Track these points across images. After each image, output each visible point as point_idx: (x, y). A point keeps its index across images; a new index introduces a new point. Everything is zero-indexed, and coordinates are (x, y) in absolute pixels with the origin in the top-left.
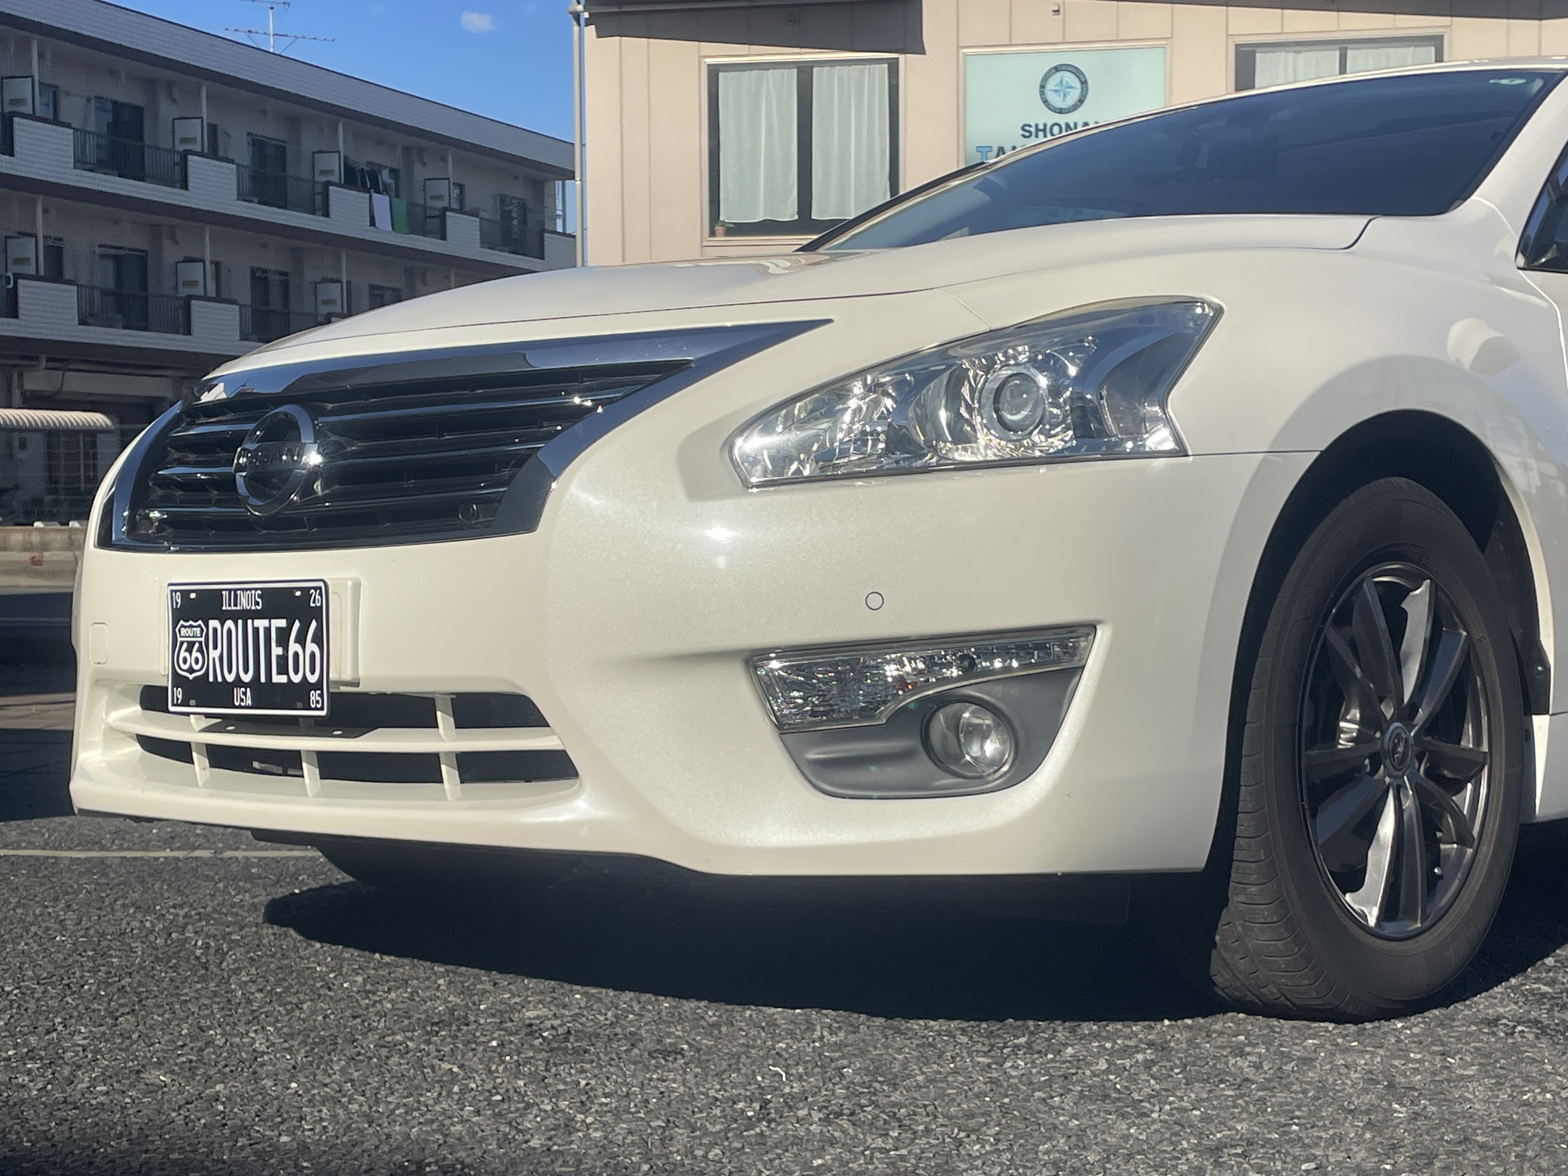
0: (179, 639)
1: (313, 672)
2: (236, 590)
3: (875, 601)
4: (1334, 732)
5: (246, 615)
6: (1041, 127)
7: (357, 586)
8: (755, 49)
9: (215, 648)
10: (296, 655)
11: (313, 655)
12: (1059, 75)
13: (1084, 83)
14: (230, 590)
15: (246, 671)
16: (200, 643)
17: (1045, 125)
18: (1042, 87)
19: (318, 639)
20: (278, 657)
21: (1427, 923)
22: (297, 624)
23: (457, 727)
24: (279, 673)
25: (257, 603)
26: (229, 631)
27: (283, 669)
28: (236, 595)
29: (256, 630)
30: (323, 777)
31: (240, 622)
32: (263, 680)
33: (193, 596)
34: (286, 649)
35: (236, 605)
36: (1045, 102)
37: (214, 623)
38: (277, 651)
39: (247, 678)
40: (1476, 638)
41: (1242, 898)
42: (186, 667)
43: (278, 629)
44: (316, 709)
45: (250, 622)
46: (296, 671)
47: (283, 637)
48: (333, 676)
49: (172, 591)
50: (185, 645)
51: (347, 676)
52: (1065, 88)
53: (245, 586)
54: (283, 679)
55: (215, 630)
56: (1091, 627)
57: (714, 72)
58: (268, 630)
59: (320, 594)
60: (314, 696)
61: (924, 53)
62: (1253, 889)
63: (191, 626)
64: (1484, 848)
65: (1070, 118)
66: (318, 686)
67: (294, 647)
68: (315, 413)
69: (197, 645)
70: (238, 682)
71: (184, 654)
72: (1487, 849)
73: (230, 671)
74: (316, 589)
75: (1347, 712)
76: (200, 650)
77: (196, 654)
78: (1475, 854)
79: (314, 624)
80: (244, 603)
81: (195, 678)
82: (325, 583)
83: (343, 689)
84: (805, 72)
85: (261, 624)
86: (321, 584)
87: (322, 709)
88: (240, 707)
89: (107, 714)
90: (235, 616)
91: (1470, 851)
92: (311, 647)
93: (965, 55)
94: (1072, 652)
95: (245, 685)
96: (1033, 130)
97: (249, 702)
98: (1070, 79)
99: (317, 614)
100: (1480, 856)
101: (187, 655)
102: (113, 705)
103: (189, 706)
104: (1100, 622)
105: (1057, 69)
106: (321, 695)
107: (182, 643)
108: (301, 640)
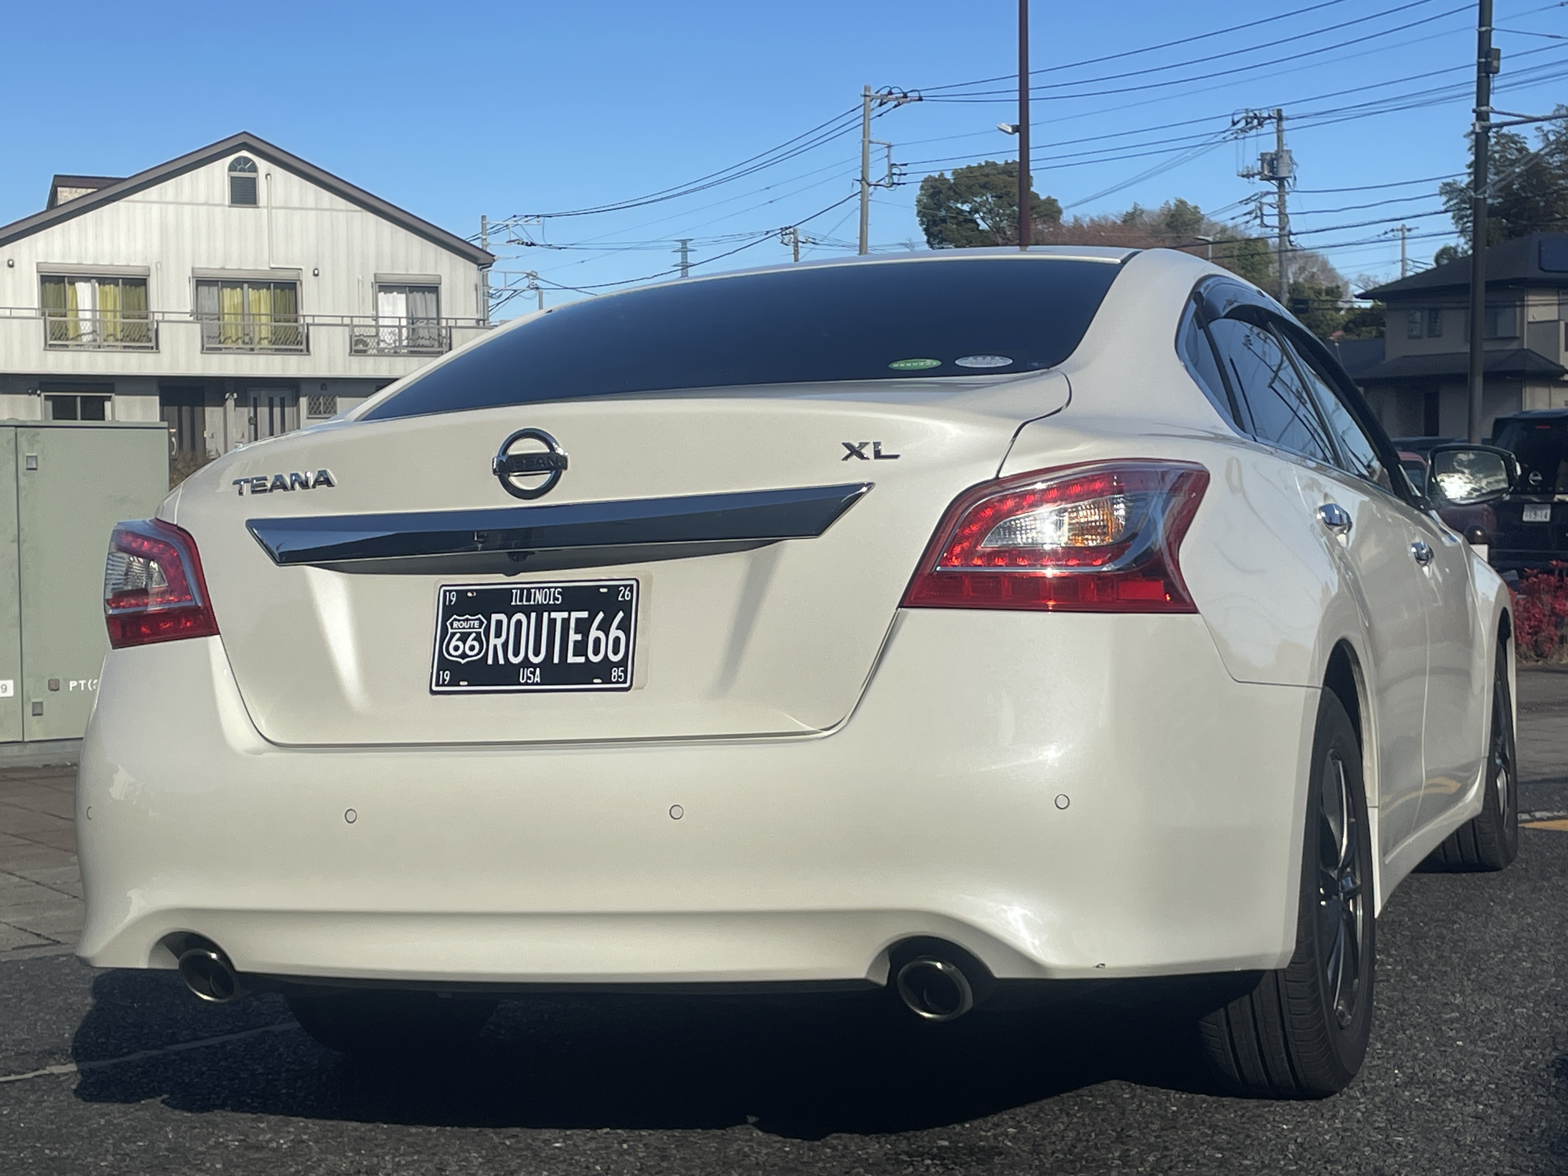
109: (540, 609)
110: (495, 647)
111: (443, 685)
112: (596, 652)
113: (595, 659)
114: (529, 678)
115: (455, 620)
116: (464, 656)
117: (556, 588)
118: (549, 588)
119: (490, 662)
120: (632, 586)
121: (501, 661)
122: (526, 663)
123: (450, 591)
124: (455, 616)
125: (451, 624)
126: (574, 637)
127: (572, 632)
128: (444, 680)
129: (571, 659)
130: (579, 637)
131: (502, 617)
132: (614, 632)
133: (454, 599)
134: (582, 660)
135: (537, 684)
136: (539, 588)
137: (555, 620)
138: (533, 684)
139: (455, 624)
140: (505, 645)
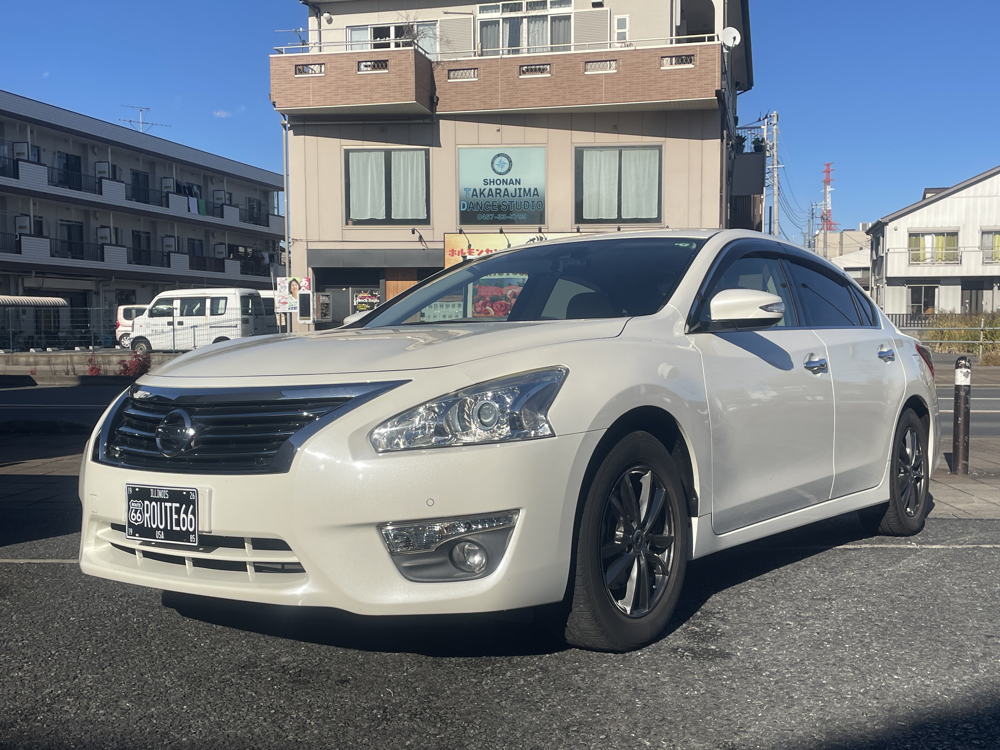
0: (131, 508)
1: (191, 527)
2: (156, 489)
3: (430, 503)
4: (613, 536)
5: (161, 500)
6: (492, 180)
7: (211, 492)
8: (365, 143)
9: (147, 513)
10: (184, 519)
11: (191, 520)
12: (499, 158)
13: (510, 162)
14: (154, 489)
15: (161, 524)
16: (141, 510)
17: (494, 180)
18: (492, 163)
19: (193, 513)
20: (176, 519)
21: (650, 609)
22: (184, 506)
23: (253, 549)
24: (176, 526)
25: (166, 496)
26: (154, 506)
27: (178, 524)
28: (157, 491)
29: (166, 507)
30: (194, 566)
31: (159, 503)
32: (169, 528)
33: (137, 489)
34: (179, 516)
35: (157, 495)
36: (494, 170)
37: (147, 502)
38: (175, 517)
39: (162, 527)
40: (669, 491)
41: (577, 609)
42: (134, 520)
43: (176, 507)
44: (192, 542)
45: (163, 503)
46: (184, 526)
47: (178, 511)
48: (200, 529)
49: (128, 487)
50: (134, 510)
51: (207, 529)
52: (501, 164)
53: (161, 488)
54: (178, 529)
55: (147, 505)
56: (517, 510)
57: (347, 153)
58: (171, 508)
59: (195, 494)
60: (192, 537)
61: (441, 147)
62: (582, 606)
63: (136, 503)
64: (672, 575)
65: (505, 177)
66: (194, 532)
67: (183, 516)
68: (191, 413)
69: (139, 511)
70: (158, 528)
71: (133, 514)
72: (674, 576)
73: (154, 523)
74: (193, 492)
75: (619, 528)
76: (140, 513)
77: (138, 514)
78: (669, 578)
79: (192, 507)
80: (160, 495)
81: (138, 525)
82: (197, 490)
83: (204, 534)
84: (388, 154)
85: (168, 505)
86: (195, 490)
87: (195, 543)
88: (159, 539)
89: (97, 531)
90: (156, 500)
91: (667, 577)
92: (190, 516)
93: (459, 148)
94: (510, 520)
95: (161, 530)
96: (488, 181)
97: (163, 537)
98: (504, 159)
99: (193, 502)
100: (671, 579)
101: (135, 514)
102: (99, 528)
103: (135, 536)
104: (521, 508)
105: (499, 155)
106: (195, 537)
107: (132, 509)
108: (186, 513)
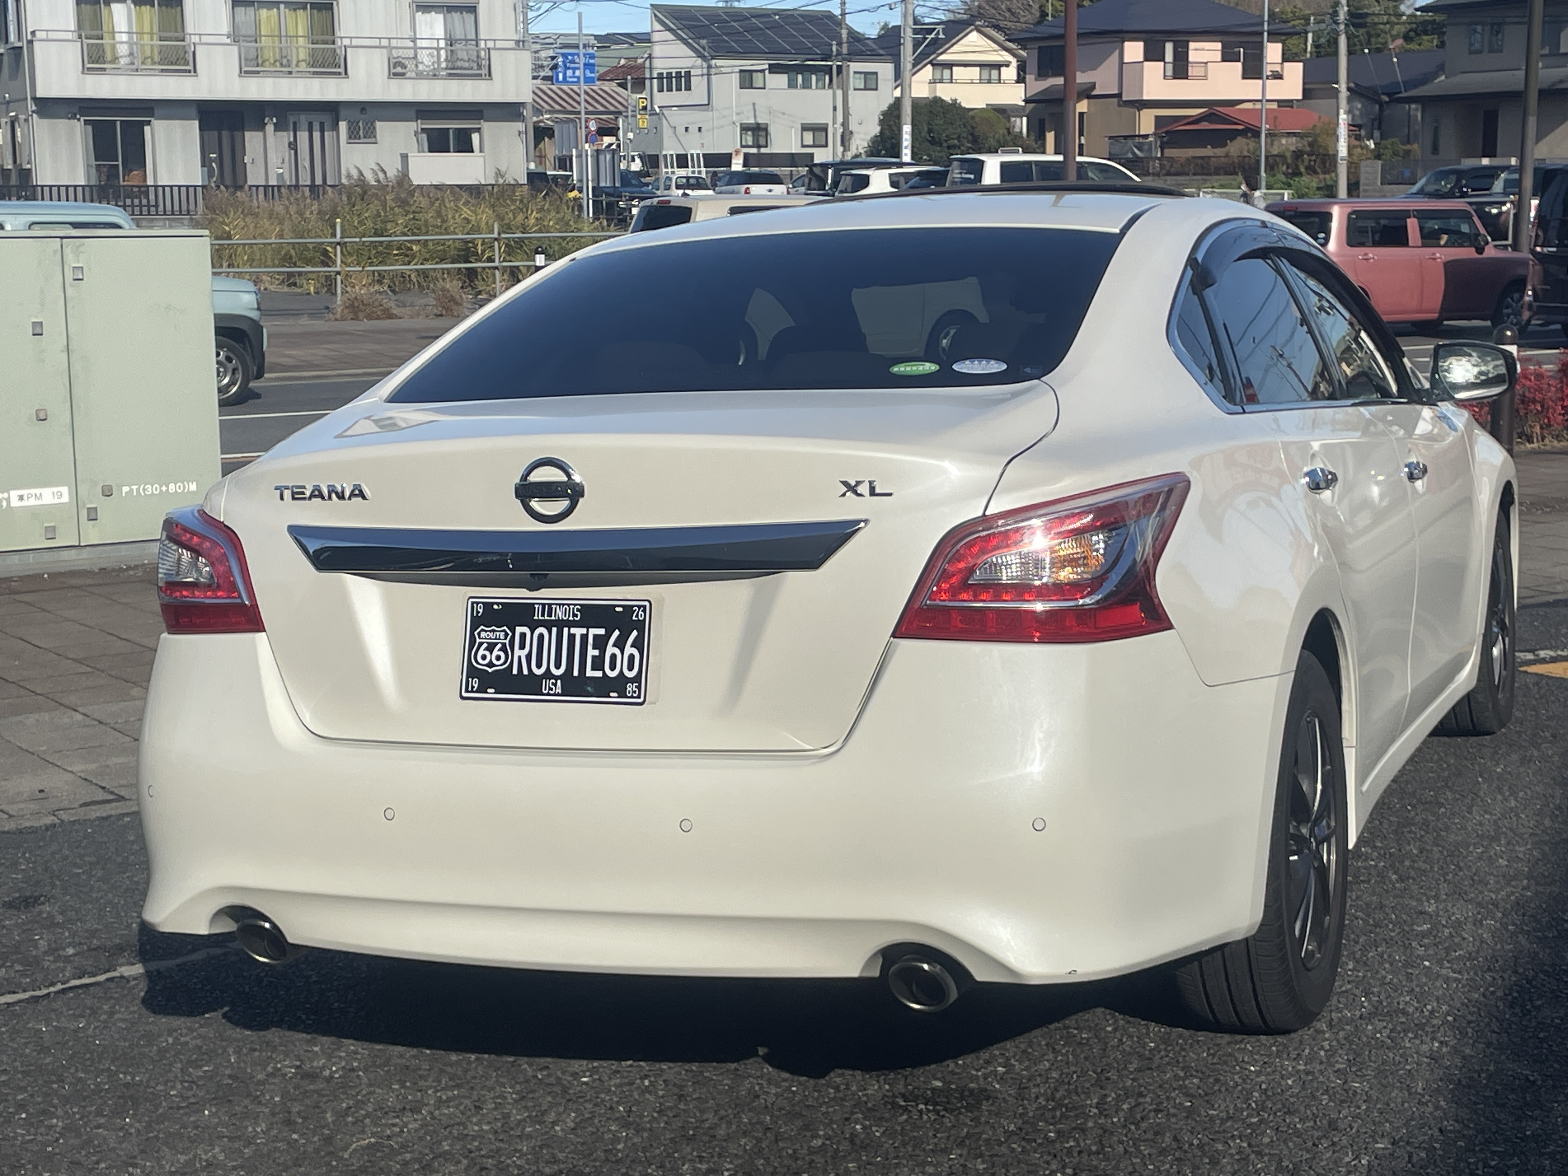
109: (561, 624)
110: (520, 658)
111: (472, 691)
112: (613, 668)
113: (612, 674)
114: (551, 689)
115: (483, 630)
116: (490, 664)
117: (575, 605)
118: (569, 605)
119: (515, 672)
120: (645, 607)
121: (525, 672)
122: (548, 674)
123: (478, 603)
124: (482, 627)
125: (479, 634)
126: (592, 652)
127: (590, 647)
128: (473, 687)
129: (590, 673)
130: (596, 653)
131: (525, 630)
132: (629, 650)
133: (481, 611)
134: (599, 674)
135: (558, 695)
136: (560, 605)
137: (574, 635)
138: (554, 695)
139: (483, 634)
140: (529, 657)
